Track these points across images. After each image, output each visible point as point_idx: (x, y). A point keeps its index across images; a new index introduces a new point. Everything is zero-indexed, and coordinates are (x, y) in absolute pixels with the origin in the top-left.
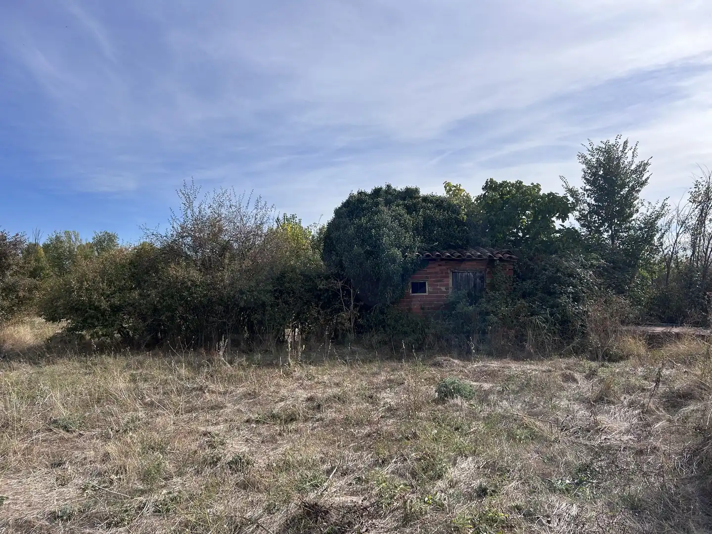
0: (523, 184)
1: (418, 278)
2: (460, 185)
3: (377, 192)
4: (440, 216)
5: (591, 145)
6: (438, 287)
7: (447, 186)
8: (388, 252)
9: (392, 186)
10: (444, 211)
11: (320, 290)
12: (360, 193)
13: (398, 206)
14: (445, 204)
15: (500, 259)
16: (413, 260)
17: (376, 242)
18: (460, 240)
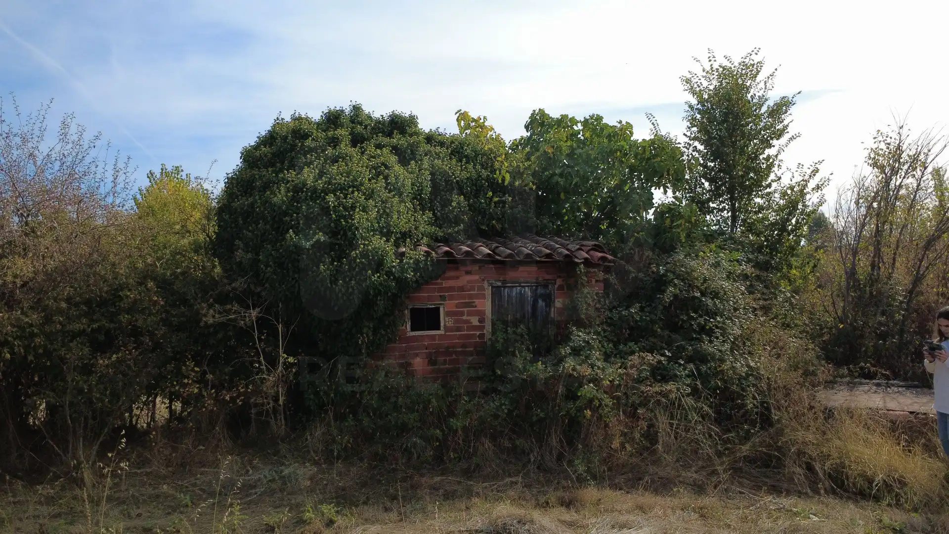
0: (604, 121)
1: (425, 299)
2: (485, 118)
3: (333, 119)
4: (459, 172)
5: (710, 61)
6: (465, 318)
7: (462, 117)
8: (364, 244)
9: (363, 108)
10: (468, 162)
11: (207, 326)
12: (297, 119)
13: (379, 146)
14: (468, 151)
15: (587, 262)
16: (417, 262)
17: (337, 221)
18: (498, 220)
